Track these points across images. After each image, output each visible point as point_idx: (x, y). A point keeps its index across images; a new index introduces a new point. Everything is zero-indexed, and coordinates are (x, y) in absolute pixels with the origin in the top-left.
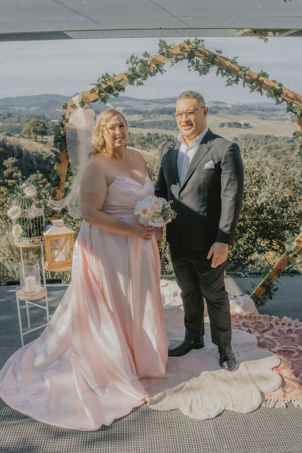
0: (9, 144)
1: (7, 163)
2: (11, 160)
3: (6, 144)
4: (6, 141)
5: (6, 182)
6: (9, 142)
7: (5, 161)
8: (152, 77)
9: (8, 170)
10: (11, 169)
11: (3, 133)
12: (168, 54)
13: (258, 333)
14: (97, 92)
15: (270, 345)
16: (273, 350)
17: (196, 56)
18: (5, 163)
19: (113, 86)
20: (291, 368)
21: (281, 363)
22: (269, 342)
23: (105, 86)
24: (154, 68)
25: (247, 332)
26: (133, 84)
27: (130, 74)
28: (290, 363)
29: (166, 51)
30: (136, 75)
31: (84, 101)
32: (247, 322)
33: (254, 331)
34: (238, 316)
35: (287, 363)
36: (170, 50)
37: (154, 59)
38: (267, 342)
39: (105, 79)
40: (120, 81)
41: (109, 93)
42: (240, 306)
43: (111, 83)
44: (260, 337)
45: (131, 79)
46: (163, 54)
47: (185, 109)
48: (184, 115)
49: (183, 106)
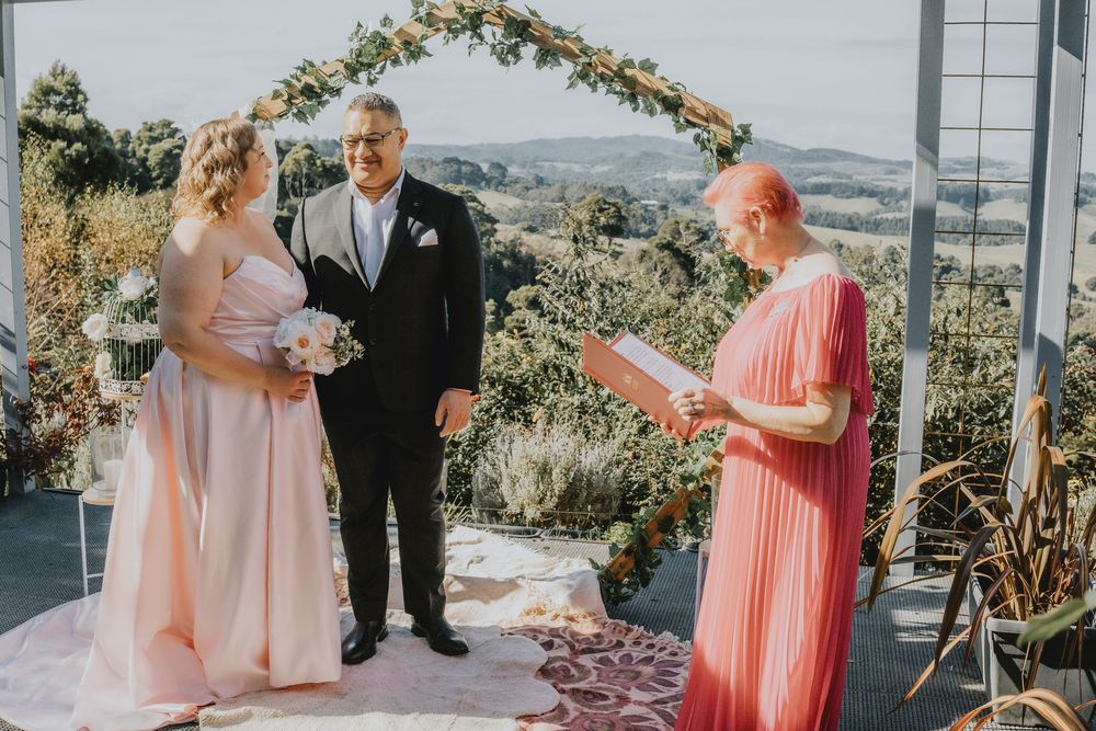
0: (526, 252)
1: (516, 297)
2: (527, 290)
3: (519, 252)
4: (521, 245)
6: (528, 246)
7: (512, 292)
8: (394, 67)
9: (515, 316)
10: (522, 314)
11: (519, 225)
12: (430, 20)
13: (565, 652)
14: (286, 97)
15: (568, 677)
16: (561, 686)
17: (489, 23)
18: (511, 297)
19: (316, 84)
20: (563, 725)
21: (554, 710)
22: (573, 671)
23: (299, 86)
24: (401, 50)
25: (541, 644)
26: (357, 83)
27: (350, 61)
28: (573, 714)
29: (427, 14)
30: (362, 64)
31: (260, 114)
32: (566, 628)
33: (560, 646)
34: (553, 613)
35: (567, 713)
36: (435, 11)
37: (401, 30)
38: (569, 671)
39: (303, 70)
40: (331, 76)
41: (309, 98)
42: (568, 592)
43: (311, 81)
44: (563, 659)
45: (352, 71)
46: (419, 20)
47: (364, 130)
48: (361, 144)
49: (359, 125)
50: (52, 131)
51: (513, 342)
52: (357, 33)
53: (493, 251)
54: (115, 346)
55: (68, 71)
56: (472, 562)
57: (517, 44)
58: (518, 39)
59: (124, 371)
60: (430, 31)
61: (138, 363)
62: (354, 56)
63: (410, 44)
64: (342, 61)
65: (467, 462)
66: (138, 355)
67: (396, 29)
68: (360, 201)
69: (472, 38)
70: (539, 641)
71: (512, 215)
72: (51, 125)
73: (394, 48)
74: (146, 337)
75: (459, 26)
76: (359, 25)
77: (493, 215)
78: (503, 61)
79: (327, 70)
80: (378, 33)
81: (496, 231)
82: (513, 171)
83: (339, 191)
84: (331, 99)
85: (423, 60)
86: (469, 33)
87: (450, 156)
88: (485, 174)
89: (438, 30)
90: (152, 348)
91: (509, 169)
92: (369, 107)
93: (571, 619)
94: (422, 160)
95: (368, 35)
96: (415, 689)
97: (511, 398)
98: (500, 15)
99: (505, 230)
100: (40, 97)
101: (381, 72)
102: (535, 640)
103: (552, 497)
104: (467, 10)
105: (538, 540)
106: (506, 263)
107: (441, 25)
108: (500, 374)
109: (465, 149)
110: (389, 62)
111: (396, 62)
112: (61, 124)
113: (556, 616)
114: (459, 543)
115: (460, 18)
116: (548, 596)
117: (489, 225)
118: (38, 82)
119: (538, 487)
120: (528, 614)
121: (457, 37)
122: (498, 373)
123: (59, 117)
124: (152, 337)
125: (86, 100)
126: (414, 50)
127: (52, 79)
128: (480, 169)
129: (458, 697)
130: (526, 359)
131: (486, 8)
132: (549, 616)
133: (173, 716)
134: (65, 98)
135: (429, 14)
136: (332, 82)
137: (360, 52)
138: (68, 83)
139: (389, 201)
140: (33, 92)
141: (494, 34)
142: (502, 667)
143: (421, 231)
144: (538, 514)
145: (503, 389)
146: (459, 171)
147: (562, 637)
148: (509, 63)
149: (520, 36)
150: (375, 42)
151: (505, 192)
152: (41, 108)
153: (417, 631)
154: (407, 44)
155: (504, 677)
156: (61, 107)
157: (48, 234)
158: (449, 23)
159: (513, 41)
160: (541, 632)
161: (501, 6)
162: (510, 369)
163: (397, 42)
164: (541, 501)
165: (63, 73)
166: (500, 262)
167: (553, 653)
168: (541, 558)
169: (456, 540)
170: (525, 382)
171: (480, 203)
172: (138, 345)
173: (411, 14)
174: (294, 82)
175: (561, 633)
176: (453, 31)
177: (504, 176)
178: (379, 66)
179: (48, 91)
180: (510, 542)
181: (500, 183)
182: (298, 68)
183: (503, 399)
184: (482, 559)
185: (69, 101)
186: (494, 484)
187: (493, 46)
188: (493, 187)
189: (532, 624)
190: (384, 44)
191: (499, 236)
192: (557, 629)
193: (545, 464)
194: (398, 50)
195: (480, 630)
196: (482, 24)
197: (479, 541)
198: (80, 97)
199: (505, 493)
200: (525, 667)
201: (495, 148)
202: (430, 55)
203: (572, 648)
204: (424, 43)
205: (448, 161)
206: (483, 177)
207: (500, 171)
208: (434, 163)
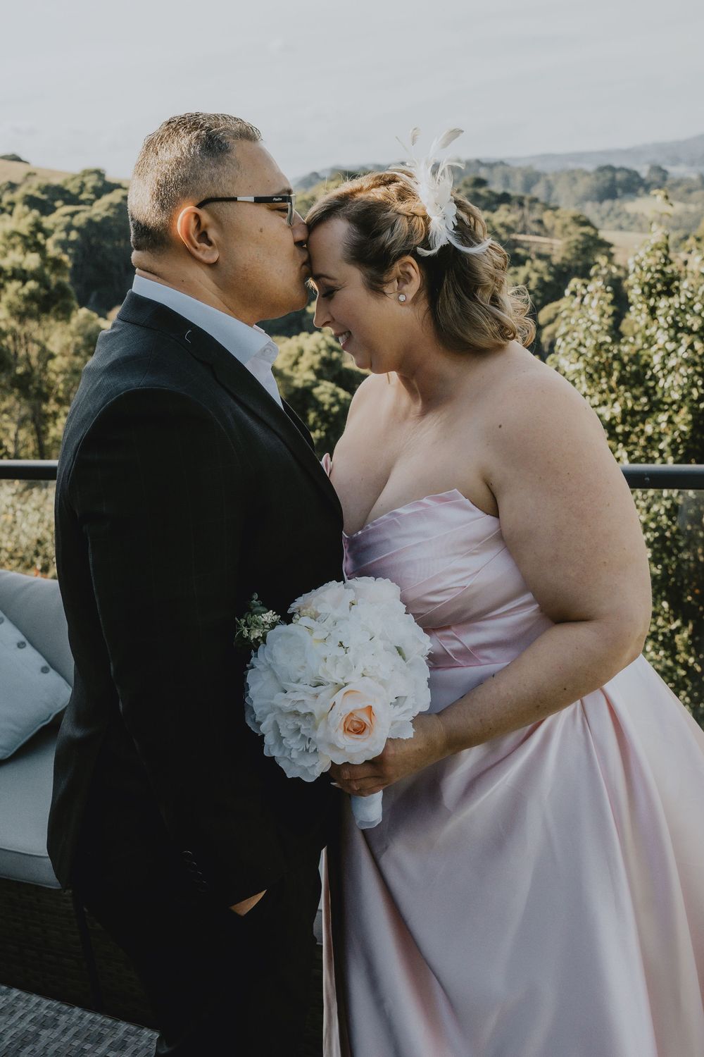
82: (676, 172)
87: (604, 163)
88: (643, 180)
91: (671, 171)
128: (637, 175)
146: (613, 180)
177: (665, 179)
181: (660, 187)
206: (641, 182)
207: (661, 174)
208: (587, 174)
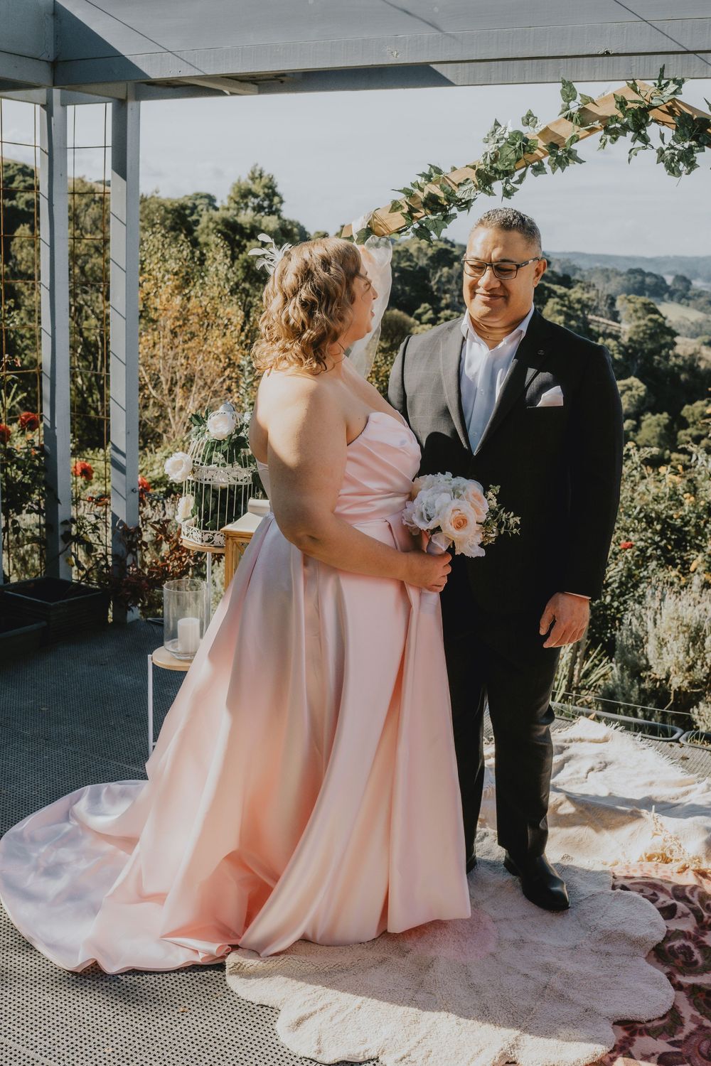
0: (705, 367)
1: (691, 412)
2: (702, 406)
3: (698, 366)
4: (700, 359)
5: (666, 457)
6: (707, 361)
7: (687, 407)
8: (536, 176)
9: (689, 431)
10: (697, 429)
11: (700, 339)
12: (583, 118)
13: (688, 925)
14: (406, 210)
15: (690, 966)
16: (680, 978)
17: (656, 121)
18: (687, 411)
19: (442, 195)
20: (673, 1044)
21: (664, 1017)
22: (697, 955)
23: (422, 196)
24: (546, 155)
25: (660, 909)
26: (491, 194)
27: (483, 167)
28: (689, 1027)
29: (580, 110)
30: (497, 171)
31: (376, 229)
32: (695, 888)
33: (685, 915)
34: (682, 863)
35: (682, 1025)
36: (590, 107)
37: (547, 129)
38: (691, 954)
39: (428, 178)
40: (460, 185)
41: (433, 212)
42: (705, 837)
43: (435, 190)
44: (685, 935)
45: (485, 179)
46: (570, 117)
47: (495, 254)
48: (488, 272)
49: (489, 247)
50: (248, 231)
51: (677, 479)
52: (494, 132)
53: (671, 363)
54: (201, 490)
55: (265, 174)
56: (592, 769)
57: (691, 149)
58: (693, 143)
59: (206, 520)
60: (583, 131)
61: (223, 511)
62: (488, 161)
63: (557, 147)
64: (474, 167)
65: (616, 604)
66: (223, 500)
67: (541, 129)
68: (475, 345)
69: (634, 140)
70: (659, 903)
71: (693, 328)
72: (248, 226)
73: (537, 152)
74: (234, 482)
75: (618, 126)
76: (497, 124)
77: (674, 328)
78: (673, 171)
79: (457, 178)
80: (519, 133)
81: (675, 344)
82: (698, 284)
83: (450, 329)
84: (459, 214)
85: (573, 167)
86: (630, 134)
87: (635, 267)
88: (669, 287)
89: (592, 130)
90: (239, 494)
91: (694, 282)
92: (506, 226)
93: (704, 874)
94: (607, 270)
95: (506, 135)
96: (492, 955)
97: (669, 540)
98: (670, 111)
99: (685, 344)
100: (237, 199)
101: (520, 182)
102: (653, 901)
103: (702, 666)
104: (630, 105)
105: (676, 745)
106: (683, 377)
107: (597, 124)
108: (658, 515)
109: (651, 261)
110: (530, 169)
111: (539, 169)
112: (257, 224)
113: (685, 868)
114: (581, 740)
115: (621, 115)
116: (677, 839)
117: (668, 338)
118: (238, 186)
119: (688, 654)
120: (650, 859)
121: (616, 139)
122: (657, 513)
123: (256, 218)
124: (240, 483)
125: (281, 202)
126: (562, 155)
127: (250, 182)
128: (664, 281)
129: (544, 978)
130: (688, 500)
131: (654, 102)
132: (675, 866)
133: (201, 955)
134: (263, 200)
135: (583, 111)
136: (459, 194)
137: (496, 156)
138: (265, 186)
139: (508, 345)
140: (232, 195)
141: (662, 136)
142: (609, 936)
143: (544, 387)
144: (686, 684)
145: (661, 529)
146: (643, 282)
147: (690, 902)
148: (680, 173)
149: (695, 138)
150: (514, 144)
151: (688, 305)
152: (239, 209)
153: (510, 866)
154: (553, 147)
155: (608, 954)
156: (259, 209)
157: (225, 334)
158: (606, 122)
159: (686, 145)
160: (662, 890)
161: (673, 100)
162: (671, 509)
163: (541, 144)
164: (690, 668)
165: (261, 176)
166: (678, 376)
167: (676, 925)
168: (677, 773)
169: (577, 736)
170: (686, 524)
171: (661, 315)
172: (224, 490)
173: (560, 109)
174: (416, 191)
175: (688, 894)
176: (612, 131)
177: (688, 289)
178: (517, 174)
179: (246, 194)
180: (642, 745)
181: (684, 296)
182: (423, 175)
183: (661, 541)
184: (606, 766)
185: (266, 204)
186: (640, 642)
187: (661, 152)
188: (675, 299)
189: (654, 875)
190: (526, 146)
191: (679, 350)
192: (684, 887)
193: (699, 629)
194: (541, 155)
195: (589, 875)
196: (648, 123)
197: (606, 740)
198: (276, 200)
199: (650, 656)
200: (636, 943)
201: (680, 260)
202: (581, 162)
203: (699, 918)
204: (574, 147)
205: (632, 272)
206: (667, 288)
207: (684, 284)
208: (618, 274)
